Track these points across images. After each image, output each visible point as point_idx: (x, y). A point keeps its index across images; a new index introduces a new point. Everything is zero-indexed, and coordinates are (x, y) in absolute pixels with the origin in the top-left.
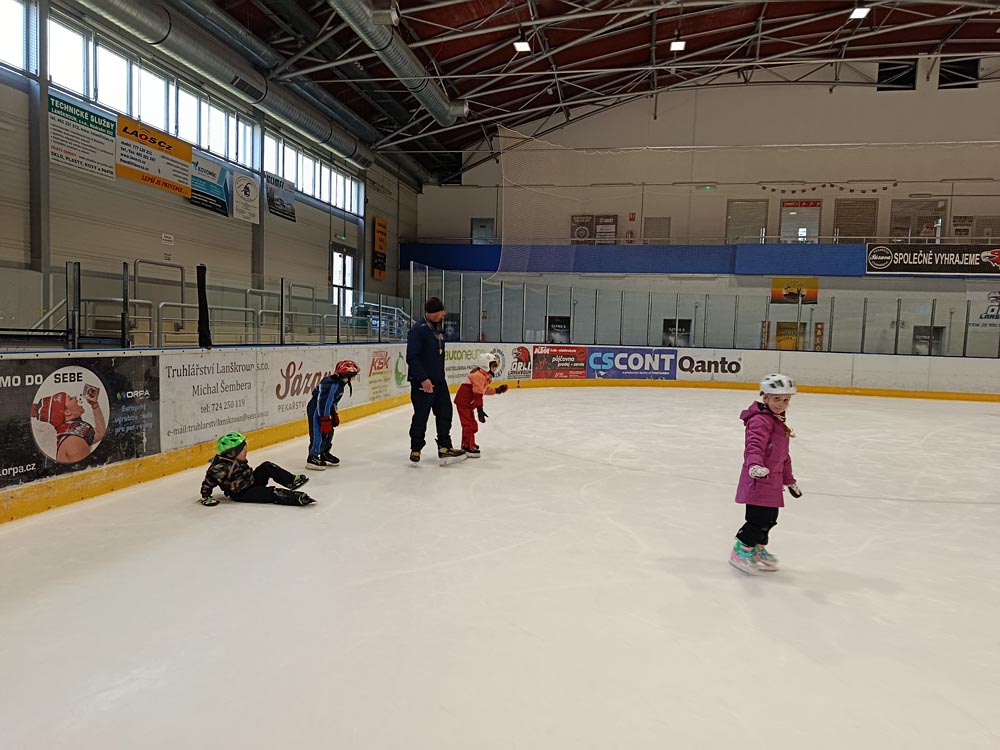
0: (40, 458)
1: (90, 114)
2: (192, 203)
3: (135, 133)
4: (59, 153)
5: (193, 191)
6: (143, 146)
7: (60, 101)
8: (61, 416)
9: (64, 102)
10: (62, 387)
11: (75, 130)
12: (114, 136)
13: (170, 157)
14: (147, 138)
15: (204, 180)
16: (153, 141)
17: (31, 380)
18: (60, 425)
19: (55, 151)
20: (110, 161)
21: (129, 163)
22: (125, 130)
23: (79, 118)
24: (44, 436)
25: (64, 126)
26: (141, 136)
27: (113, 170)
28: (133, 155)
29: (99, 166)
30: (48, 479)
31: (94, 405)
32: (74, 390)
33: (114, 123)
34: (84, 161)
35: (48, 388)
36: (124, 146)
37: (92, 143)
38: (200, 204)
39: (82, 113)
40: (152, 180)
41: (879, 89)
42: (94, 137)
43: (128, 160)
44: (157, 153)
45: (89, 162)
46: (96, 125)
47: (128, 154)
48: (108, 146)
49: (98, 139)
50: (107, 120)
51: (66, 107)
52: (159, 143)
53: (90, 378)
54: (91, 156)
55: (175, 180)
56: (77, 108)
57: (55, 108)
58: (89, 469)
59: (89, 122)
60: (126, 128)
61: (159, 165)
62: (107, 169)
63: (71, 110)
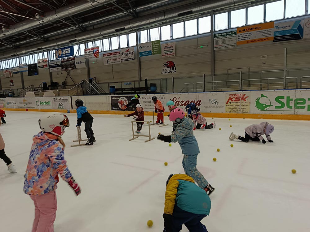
0: (119, 108)
1: (227, 32)
2: (274, 41)
3: (245, 30)
4: (217, 47)
5: (274, 37)
6: (247, 33)
7: (217, 34)
8: (121, 102)
9: (218, 34)
10: (122, 99)
11: (222, 39)
12: (236, 34)
13: (261, 30)
14: (249, 29)
15: (282, 31)
16: (252, 29)
17: (118, 98)
18: (122, 104)
19: (215, 47)
20: (235, 42)
21: (242, 40)
22: (240, 31)
23: (223, 36)
24: (120, 105)
25: (219, 39)
26: (246, 30)
27: (236, 44)
28: (243, 37)
29: (230, 45)
30: (120, 111)
31: (126, 102)
32: (123, 100)
33: (236, 31)
34: (225, 46)
35: (120, 99)
36: (239, 36)
37: (228, 40)
38: (279, 40)
39: (224, 34)
40: (251, 41)
42: (228, 38)
43: (241, 39)
44: (254, 32)
45: (226, 46)
46: (229, 34)
47: (241, 37)
48: (233, 38)
49: (230, 38)
50: (233, 31)
51: (219, 35)
52: (255, 28)
53: (125, 98)
54: (228, 43)
55: (264, 37)
56: (222, 33)
57: (216, 36)
58: (125, 111)
59: (227, 35)
60: (240, 30)
61: (256, 35)
62: (233, 45)
63: (221, 35)
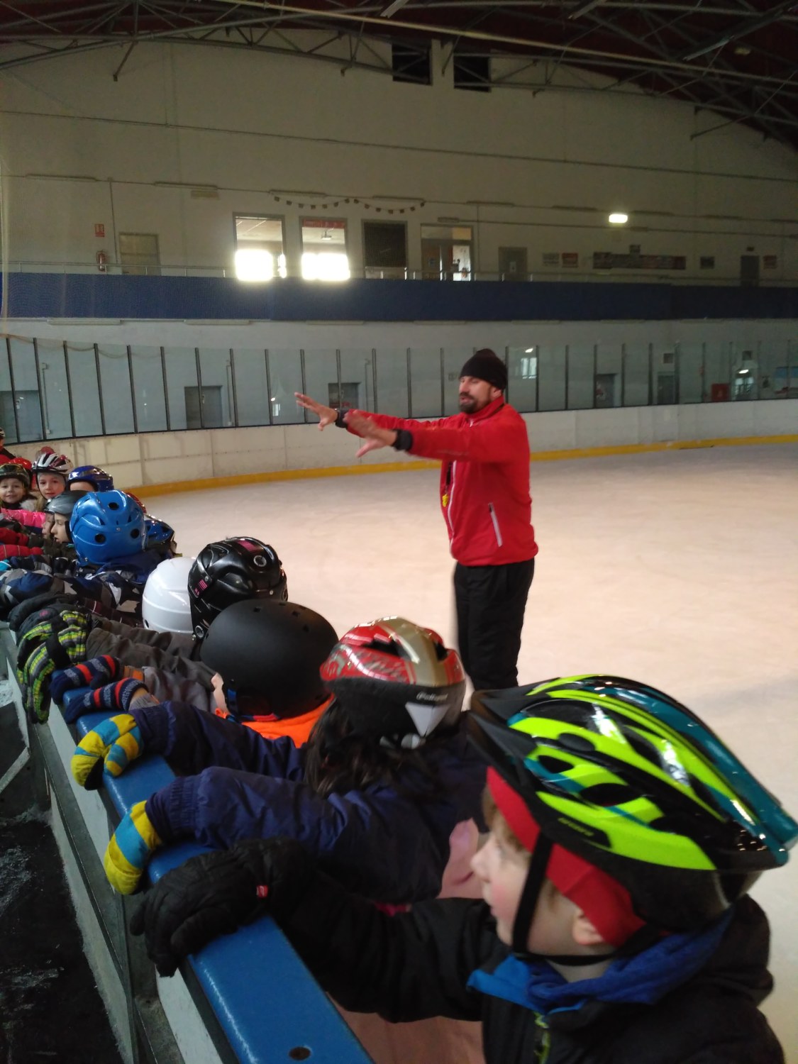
41: (396, 79)
